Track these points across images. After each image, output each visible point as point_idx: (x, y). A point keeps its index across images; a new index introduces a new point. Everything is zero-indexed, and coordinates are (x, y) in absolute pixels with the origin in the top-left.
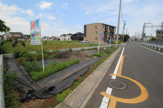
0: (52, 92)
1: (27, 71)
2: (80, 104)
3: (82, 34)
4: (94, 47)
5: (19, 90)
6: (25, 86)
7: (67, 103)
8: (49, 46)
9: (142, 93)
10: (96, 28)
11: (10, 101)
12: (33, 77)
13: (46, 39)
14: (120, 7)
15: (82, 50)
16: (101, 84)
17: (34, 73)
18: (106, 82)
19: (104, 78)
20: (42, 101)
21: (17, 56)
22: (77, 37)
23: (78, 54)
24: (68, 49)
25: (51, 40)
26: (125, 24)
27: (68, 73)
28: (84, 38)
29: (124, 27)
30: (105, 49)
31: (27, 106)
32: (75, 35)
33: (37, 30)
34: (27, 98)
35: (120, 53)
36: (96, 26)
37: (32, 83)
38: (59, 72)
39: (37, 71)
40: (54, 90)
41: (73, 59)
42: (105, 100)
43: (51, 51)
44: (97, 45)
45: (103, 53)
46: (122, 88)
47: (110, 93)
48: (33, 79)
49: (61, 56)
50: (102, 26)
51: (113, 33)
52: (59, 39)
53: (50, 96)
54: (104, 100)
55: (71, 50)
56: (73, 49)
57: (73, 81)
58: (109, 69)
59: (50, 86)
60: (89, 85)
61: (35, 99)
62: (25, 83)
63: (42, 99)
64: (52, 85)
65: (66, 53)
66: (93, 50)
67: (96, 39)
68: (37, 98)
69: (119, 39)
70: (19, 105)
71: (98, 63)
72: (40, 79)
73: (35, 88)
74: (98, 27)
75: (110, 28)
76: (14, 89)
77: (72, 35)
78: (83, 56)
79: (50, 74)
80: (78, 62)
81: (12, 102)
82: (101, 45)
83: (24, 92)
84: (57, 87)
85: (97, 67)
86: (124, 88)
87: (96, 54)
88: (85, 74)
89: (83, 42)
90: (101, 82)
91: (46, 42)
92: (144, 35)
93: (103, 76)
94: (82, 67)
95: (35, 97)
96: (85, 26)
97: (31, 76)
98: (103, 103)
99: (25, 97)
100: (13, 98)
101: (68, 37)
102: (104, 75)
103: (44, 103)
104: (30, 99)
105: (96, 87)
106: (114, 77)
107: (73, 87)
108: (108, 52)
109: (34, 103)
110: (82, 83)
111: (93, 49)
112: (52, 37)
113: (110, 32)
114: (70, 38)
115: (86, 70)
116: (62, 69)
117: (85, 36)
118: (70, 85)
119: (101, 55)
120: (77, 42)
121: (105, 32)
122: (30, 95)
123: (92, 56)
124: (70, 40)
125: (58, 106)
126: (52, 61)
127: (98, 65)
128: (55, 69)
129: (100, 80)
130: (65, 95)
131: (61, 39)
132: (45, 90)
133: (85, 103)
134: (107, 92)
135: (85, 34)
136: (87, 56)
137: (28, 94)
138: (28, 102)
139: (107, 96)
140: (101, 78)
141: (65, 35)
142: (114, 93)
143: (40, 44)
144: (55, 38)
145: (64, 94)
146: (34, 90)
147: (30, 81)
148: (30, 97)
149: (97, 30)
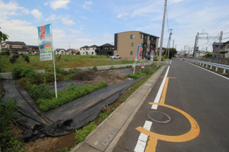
0: (69, 128)
1: (32, 98)
2: (107, 143)
3: (112, 47)
4: (129, 65)
5: (21, 125)
6: (29, 120)
7: (90, 142)
8: (64, 62)
9: (192, 128)
10: (131, 38)
11: (7, 141)
12: (41, 107)
13: (60, 53)
14: (165, 10)
15: (112, 69)
16: (137, 116)
17: (42, 100)
18: (144, 113)
19: (141, 108)
20: (55, 140)
21: (17, 76)
22: (105, 51)
23: (105, 74)
24: (92, 67)
25: (68, 53)
26: (171, 34)
27: (91, 101)
28: (115, 51)
29: (170, 38)
30: (143, 67)
31: (33, 148)
32: (101, 47)
33: (47, 39)
34: (33, 135)
35: (163, 74)
36: (132, 36)
37: (39, 115)
38: (79, 99)
39: (47, 97)
40: (72, 125)
41: (99, 81)
42: (143, 137)
43: (67, 69)
44: (133, 62)
45: (141, 73)
46: (165, 121)
47: (149, 129)
48: (41, 110)
49: (81, 77)
50: (139, 35)
51: (154, 46)
52: (79, 53)
53: (65, 133)
54: (140, 137)
55: (95, 69)
56: (99, 68)
57: (98, 112)
58: (148, 95)
59: (65, 119)
60: (120, 118)
61: (44, 137)
62: (29, 115)
63: (54, 137)
64: (69, 118)
65: (89, 72)
66: (127, 69)
67: (131, 53)
68: (48, 136)
69: (163, 54)
70: (21, 146)
71: (134, 88)
72: (51, 109)
73: (44, 122)
74: (134, 36)
75: (150, 39)
76: (14, 124)
77: (97, 47)
78: (112, 77)
79: (66, 103)
80: (105, 86)
81: (11, 142)
82: (138, 62)
83: (27, 128)
84: (76, 121)
85: (132, 93)
86: (168, 121)
87: (131, 75)
88: (116, 102)
89: (113, 57)
90: (137, 113)
91: (60, 57)
92: (196, 49)
93: (140, 106)
94: (111, 93)
95: (44, 135)
96: (116, 35)
97: (38, 105)
98: (139, 142)
99: (29, 135)
100: (13, 136)
101: (91, 51)
102: (141, 103)
103: (57, 144)
104: (37, 137)
105: (130, 120)
106: (155, 107)
107: (98, 120)
108: (148, 72)
109: (43, 143)
110: (111, 114)
111: (127, 67)
112: (68, 50)
113: (151, 44)
114: (94, 51)
115: (116, 97)
116: (83, 95)
117: (116, 49)
118: (94, 117)
119: (138, 76)
120: (104, 58)
121: (143, 45)
122: (36, 132)
123: (126, 77)
124: (95, 54)
125: (78, 146)
126: (69, 84)
127: (133, 90)
128: (73, 95)
129: (136, 111)
130: (87, 131)
131: (82, 52)
132: (58, 125)
133: (115, 142)
134: (145, 127)
135: (115, 47)
136: (118, 78)
137: (34, 130)
138: (34, 141)
139: (145, 132)
140: (138, 108)
141: (87, 47)
142: (154, 129)
143: (51, 59)
144: (73, 51)
145: (85, 130)
146: (42, 125)
147: (36, 112)
148: (37, 135)
149: (132, 41)
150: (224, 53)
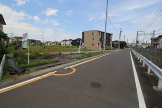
10: (93, 35)
13: (49, 44)
22: (76, 43)
25: (53, 44)
26: (121, 32)
28: (83, 44)
29: (120, 34)
30: (87, 53)
32: (75, 41)
36: (93, 33)
43: (42, 54)
50: (98, 33)
51: (109, 40)
52: (60, 44)
55: (60, 54)
75: (106, 35)
77: (72, 40)
92: (138, 42)
96: (83, 33)
101: (69, 43)
113: (106, 39)
117: (83, 41)
120: (75, 47)
121: (101, 39)
123: (74, 58)
124: (70, 45)
131: (63, 44)
141: (66, 41)
144: (57, 43)
149: (93, 37)
150: (156, 44)
